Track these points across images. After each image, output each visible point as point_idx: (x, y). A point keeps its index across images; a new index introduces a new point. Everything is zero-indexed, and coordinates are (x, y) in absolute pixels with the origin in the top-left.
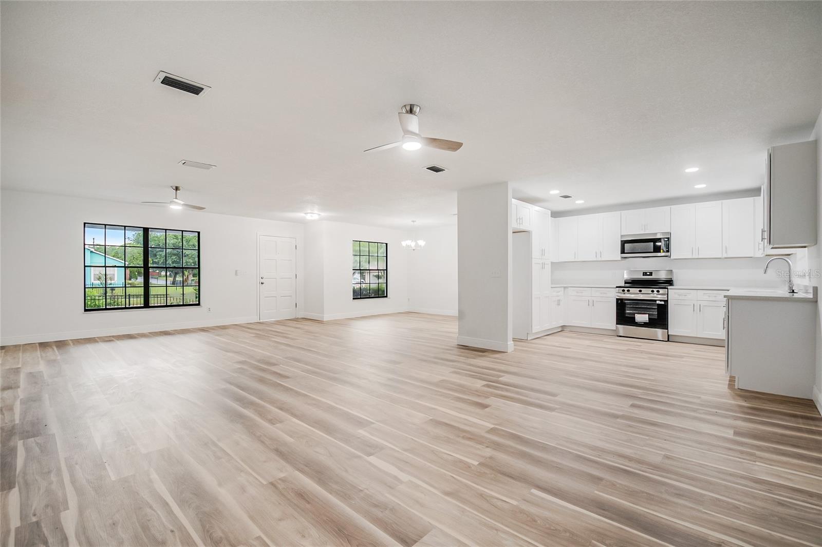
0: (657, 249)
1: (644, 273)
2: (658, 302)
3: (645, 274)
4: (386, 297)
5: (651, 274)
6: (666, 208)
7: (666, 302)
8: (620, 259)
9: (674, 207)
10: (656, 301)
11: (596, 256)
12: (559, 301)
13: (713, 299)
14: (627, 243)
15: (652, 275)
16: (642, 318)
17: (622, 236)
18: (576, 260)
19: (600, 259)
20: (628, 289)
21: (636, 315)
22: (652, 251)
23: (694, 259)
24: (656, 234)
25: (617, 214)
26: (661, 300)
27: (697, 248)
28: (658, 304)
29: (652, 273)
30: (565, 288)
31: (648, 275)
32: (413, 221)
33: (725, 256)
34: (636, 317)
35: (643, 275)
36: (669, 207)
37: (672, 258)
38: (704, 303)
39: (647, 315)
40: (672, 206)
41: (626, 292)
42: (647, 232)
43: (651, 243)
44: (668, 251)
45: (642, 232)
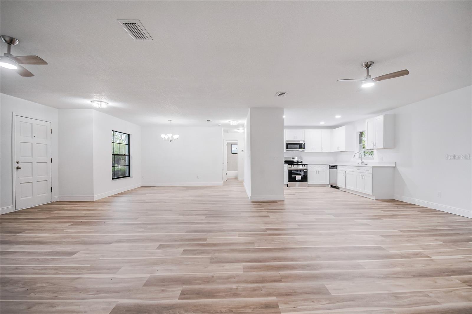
0: (300, 148)
2: (304, 171)
4: (129, 176)
7: (307, 170)
8: (286, 151)
9: (306, 130)
13: (322, 168)
14: (289, 144)
16: (298, 178)
17: (286, 141)
22: (298, 148)
23: (313, 152)
24: (299, 141)
26: (306, 170)
27: (314, 148)
31: (294, 159)
32: (170, 121)
33: (322, 151)
34: (296, 177)
35: (292, 159)
36: (304, 130)
37: (305, 151)
38: (319, 170)
39: (301, 176)
40: (305, 130)
41: (292, 166)
42: (296, 140)
43: (298, 145)
44: (304, 149)
45: (294, 140)
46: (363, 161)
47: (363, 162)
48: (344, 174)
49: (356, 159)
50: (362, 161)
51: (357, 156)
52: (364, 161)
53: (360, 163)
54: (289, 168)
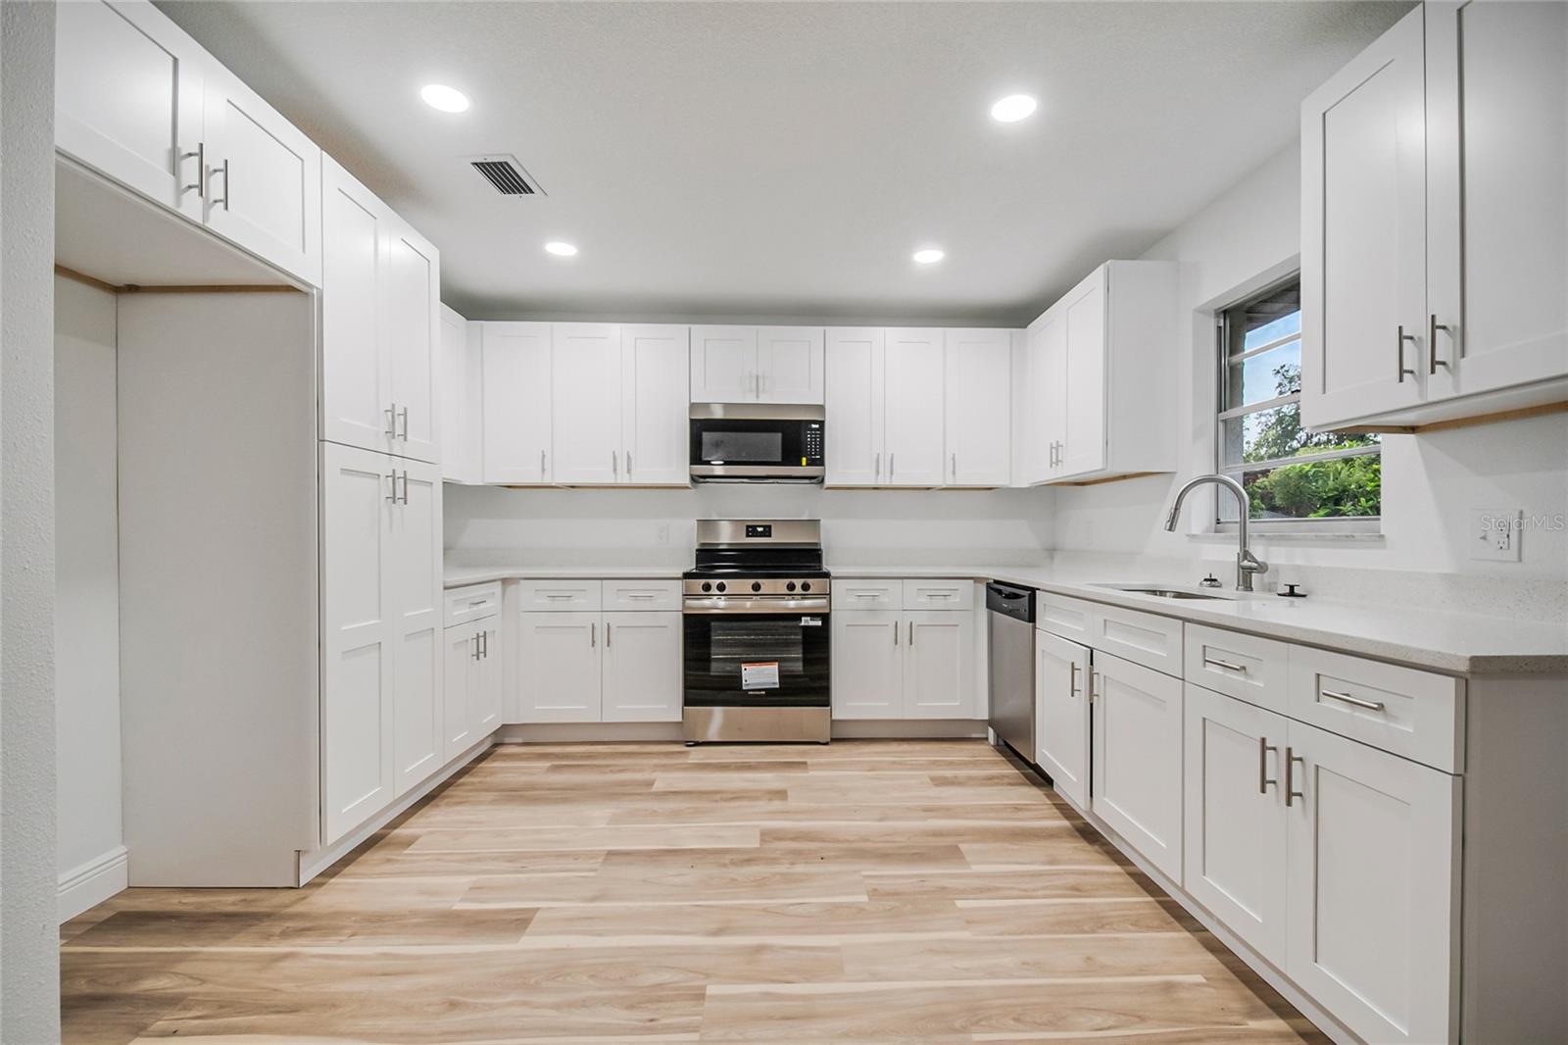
0: (791, 456)
1: (748, 527)
2: (805, 622)
3: (751, 531)
5: (767, 531)
6: (813, 333)
7: (826, 618)
8: (687, 481)
9: (834, 332)
10: (798, 617)
11: (615, 470)
12: (482, 638)
13: (939, 603)
14: (708, 430)
15: (770, 536)
16: (760, 675)
17: (693, 406)
18: (547, 481)
19: (624, 480)
20: (718, 581)
21: (743, 667)
22: (780, 460)
23: (880, 488)
24: (788, 407)
25: (679, 330)
26: (813, 616)
27: (888, 458)
28: (805, 628)
29: (770, 527)
30: (505, 581)
31: (761, 535)
33: (950, 482)
34: (743, 672)
35: (748, 536)
36: (821, 329)
37: (828, 482)
38: (919, 619)
39: (775, 666)
40: (828, 329)
41: (714, 591)
42: (762, 400)
43: (777, 438)
44: (821, 462)
45: (751, 399)
46: (1258, 552)
47: (1262, 568)
48: (1081, 682)
49: (1193, 536)
50: (1246, 554)
51: (1199, 507)
52: (1272, 561)
53: (1229, 576)
54: (690, 602)
